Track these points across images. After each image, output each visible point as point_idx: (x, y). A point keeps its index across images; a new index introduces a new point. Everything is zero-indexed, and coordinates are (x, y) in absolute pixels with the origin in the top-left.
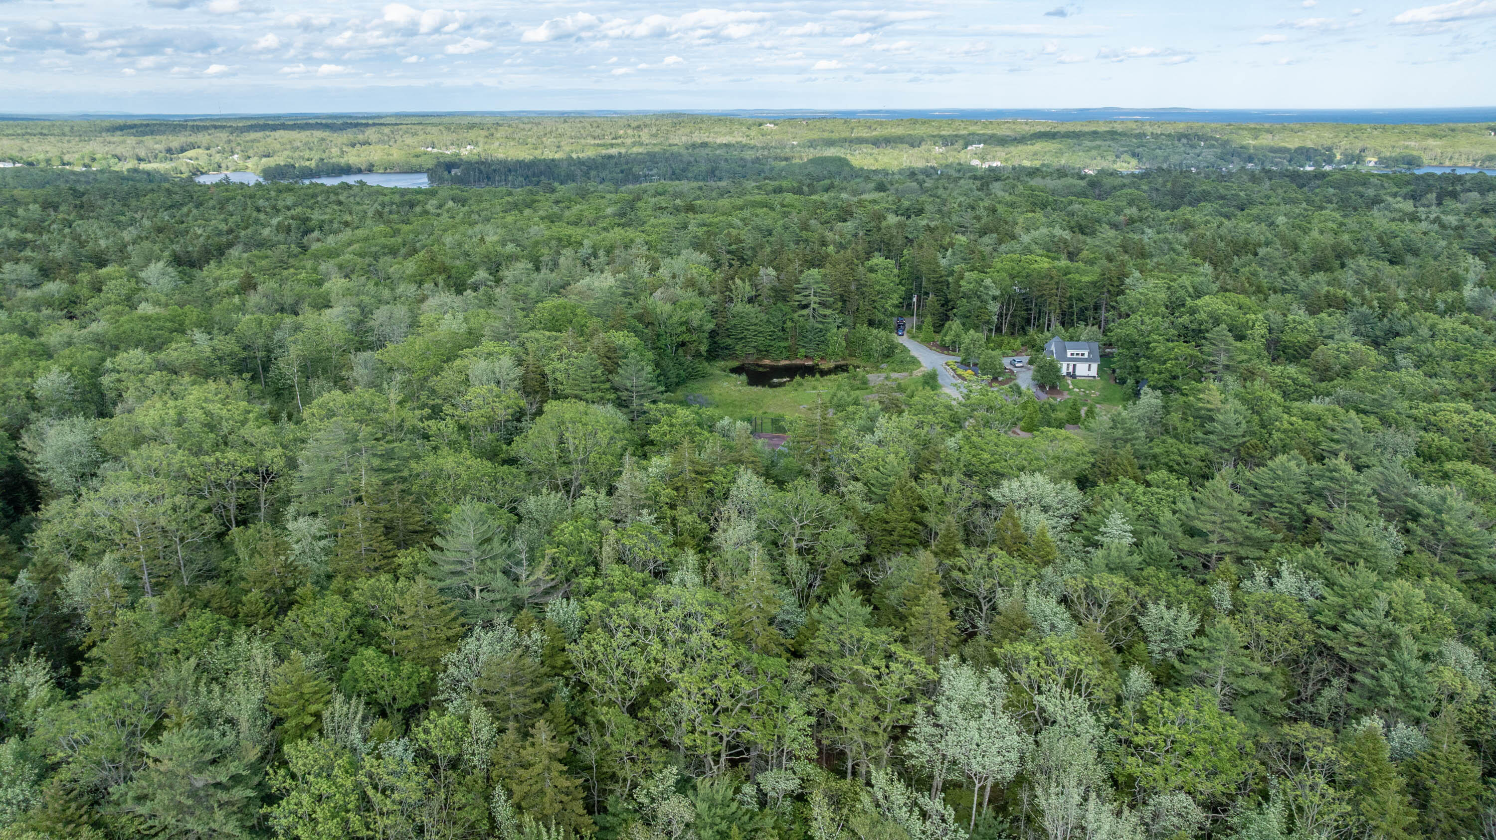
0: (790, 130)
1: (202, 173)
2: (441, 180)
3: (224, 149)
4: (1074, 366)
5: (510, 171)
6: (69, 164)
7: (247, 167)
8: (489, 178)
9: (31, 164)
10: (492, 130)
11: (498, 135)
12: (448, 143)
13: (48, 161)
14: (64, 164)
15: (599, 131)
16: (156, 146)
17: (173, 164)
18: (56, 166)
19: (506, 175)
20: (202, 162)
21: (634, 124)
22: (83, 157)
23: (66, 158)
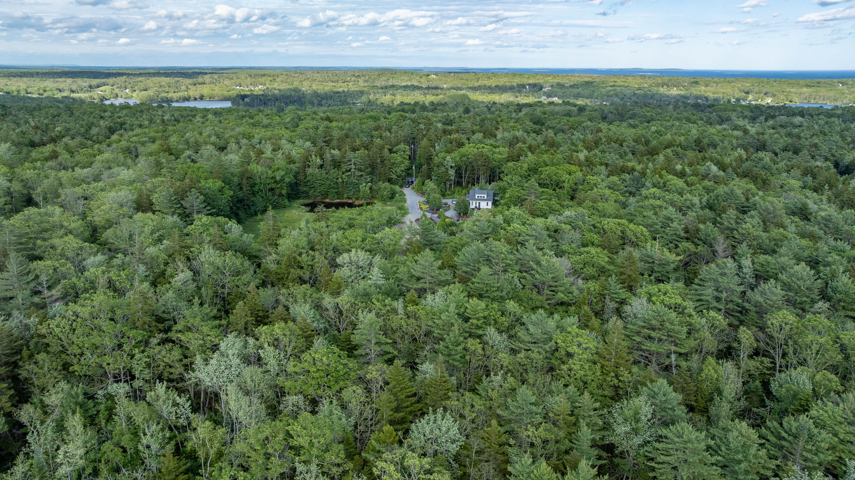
0: (444, 78)
1: (106, 99)
2: (239, 104)
3: (121, 86)
4: (479, 203)
5: (277, 100)
6: (30, 93)
7: (132, 96)
8: (265, 104)
9: (8, 93)
10: (275, 77)
11: (278, 80)
12: (249, 84)
13: (18, 91)
14: (27, 93)
15: (336, 78)
16: (83, 84)
17: (90, 94)
18: (23, 93)
19: (275, 102)
20: (107, 94)
21: (357, 74)
22: (39, 89)
23: (29, 90)
